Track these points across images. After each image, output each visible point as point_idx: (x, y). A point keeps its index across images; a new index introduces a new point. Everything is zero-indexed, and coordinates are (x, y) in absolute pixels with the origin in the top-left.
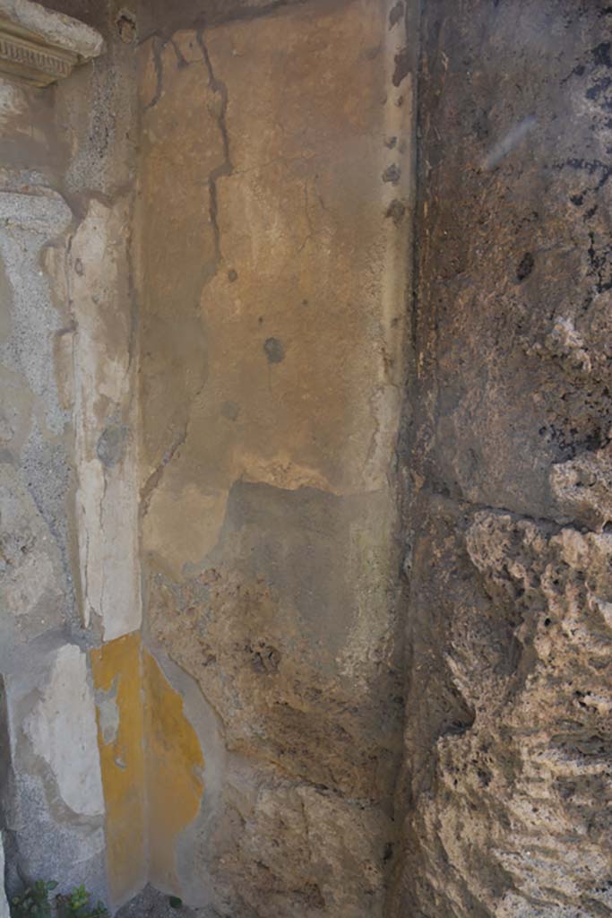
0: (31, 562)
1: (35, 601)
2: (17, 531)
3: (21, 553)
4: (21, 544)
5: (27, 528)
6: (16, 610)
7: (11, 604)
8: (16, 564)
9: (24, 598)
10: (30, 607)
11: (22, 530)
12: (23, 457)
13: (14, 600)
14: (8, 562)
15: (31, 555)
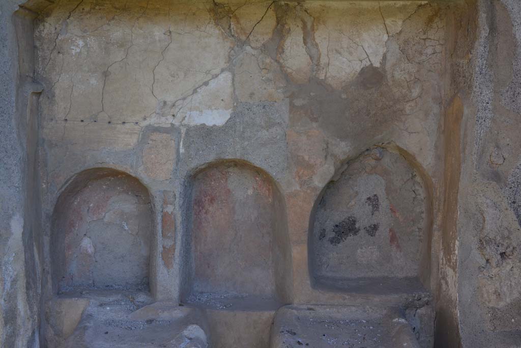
0: (509, 267)
1: (508, 300)
2: (498, 238)
3: (499, 257)
4: (501, 250)
5: (508, 238)
6: (489, 302)
7: (486, 295)
8: (494, 264)
9: (498, 295)
10: (502, 304)
11: (503, 238)
12: (510, 179)
13: (488, 292)
14: (488, 261)
15: (510, 261)
